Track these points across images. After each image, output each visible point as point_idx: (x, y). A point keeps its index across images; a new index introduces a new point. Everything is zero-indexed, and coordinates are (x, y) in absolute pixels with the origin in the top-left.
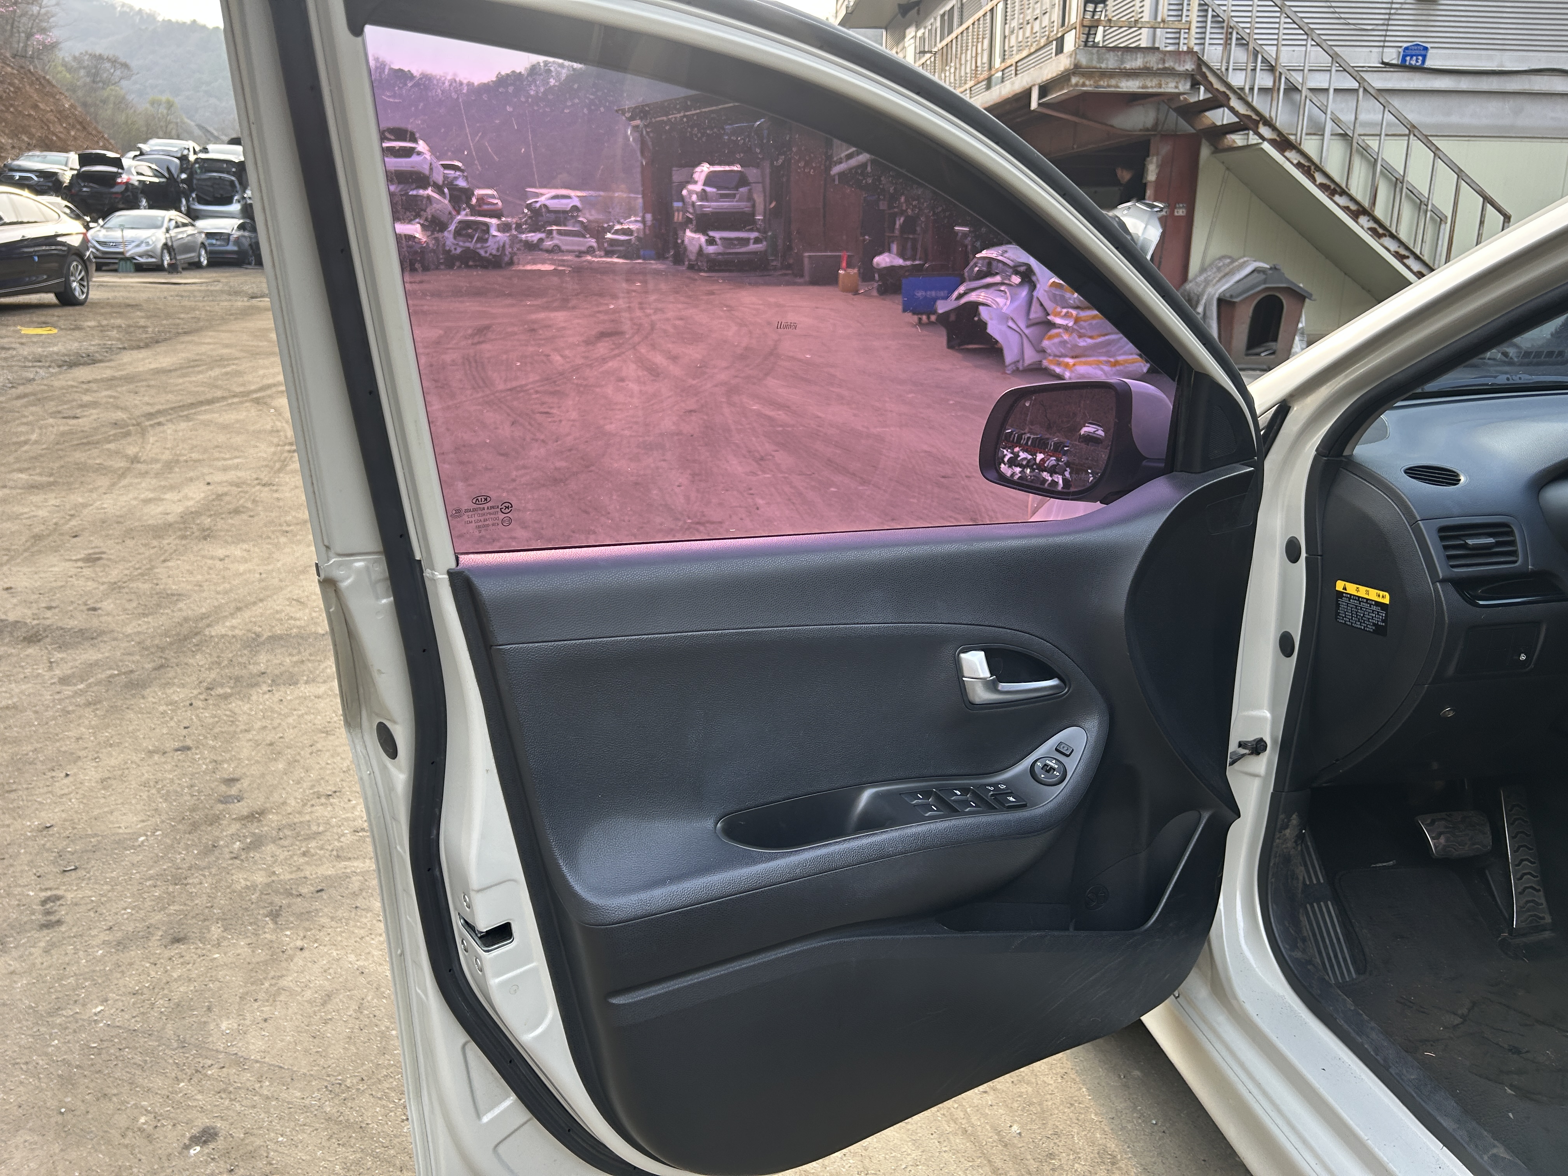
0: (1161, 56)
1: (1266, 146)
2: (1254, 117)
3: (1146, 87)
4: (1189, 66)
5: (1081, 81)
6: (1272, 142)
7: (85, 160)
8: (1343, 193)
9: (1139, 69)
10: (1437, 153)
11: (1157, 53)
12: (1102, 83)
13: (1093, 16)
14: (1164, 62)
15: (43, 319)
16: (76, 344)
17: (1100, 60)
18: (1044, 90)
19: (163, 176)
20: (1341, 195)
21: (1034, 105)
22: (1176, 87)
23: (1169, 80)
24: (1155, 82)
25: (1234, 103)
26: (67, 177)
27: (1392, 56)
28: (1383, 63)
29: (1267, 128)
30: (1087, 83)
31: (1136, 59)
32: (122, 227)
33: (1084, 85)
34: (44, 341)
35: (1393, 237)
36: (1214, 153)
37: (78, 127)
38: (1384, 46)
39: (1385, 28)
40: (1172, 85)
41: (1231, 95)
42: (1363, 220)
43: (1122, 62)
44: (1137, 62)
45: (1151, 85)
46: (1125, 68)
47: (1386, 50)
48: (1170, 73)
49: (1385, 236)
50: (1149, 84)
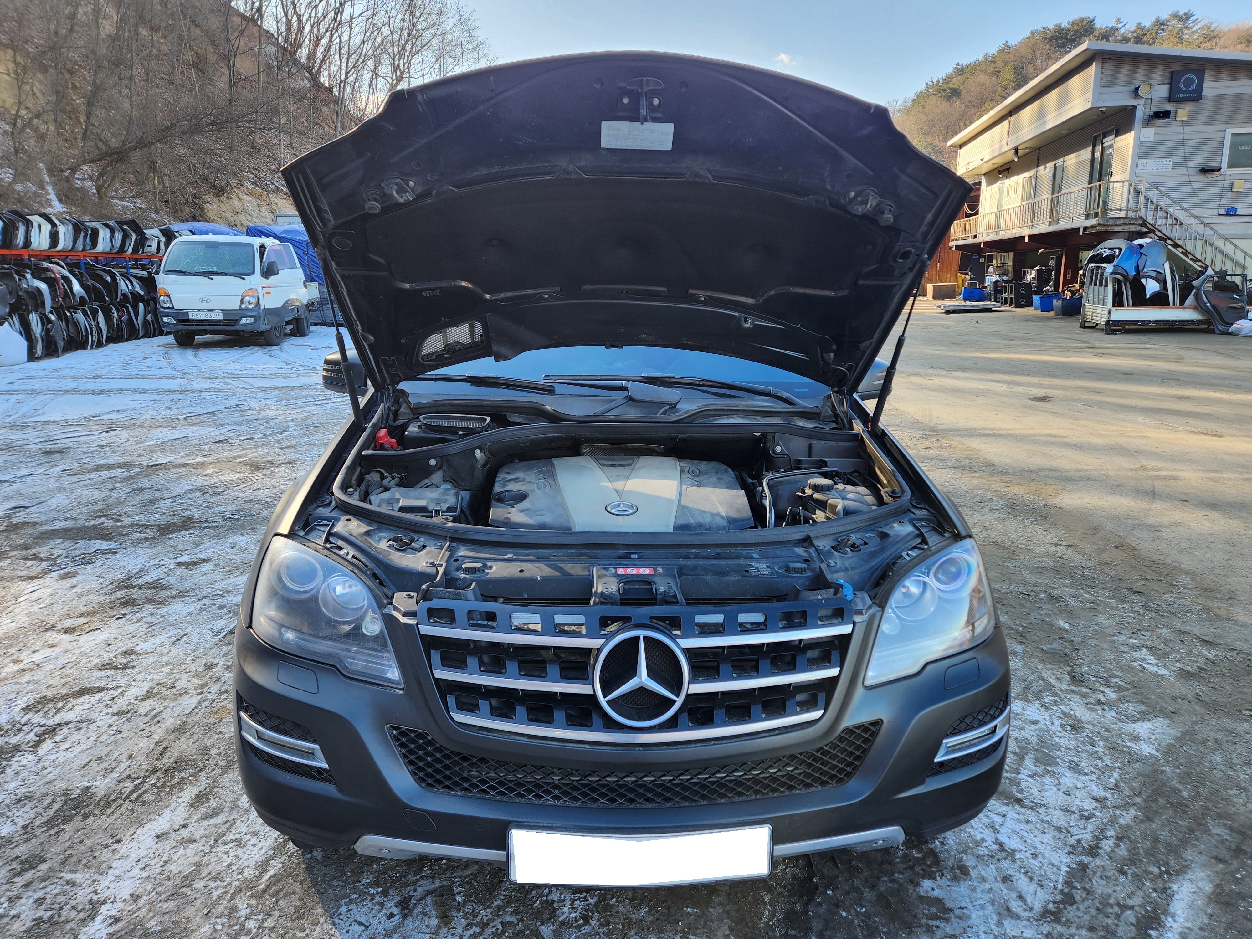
0: (1130, 219)
1: (1169, 247)
2: (1165, 237)
3: (1124, 229)
4: (1140, 222)
5: (1100, 228)
8: (1200, 261)
9: (1122, 224)
10: (1236, 246)
11: (1128, 219)
12: (1108, 228)
14: (1131, 221)
17: (1108, 222)
18: (1085, 229)
21: (1081, 233)
22: (1136, 229)
23: (1133, 226)
24: (1128, 227)
25: (1157, 233)
27: (1222, 211)
28: (1219, 214)
29: (1170, 240)
30: (1103, 229)
39: (1219, 202)
40: (1134, 228)
41: (1156, 230)
44: (1121, 222)
45: (1126, 228)
46: (1117, 224)
47: (1220, 209)
48: (1134, 224)
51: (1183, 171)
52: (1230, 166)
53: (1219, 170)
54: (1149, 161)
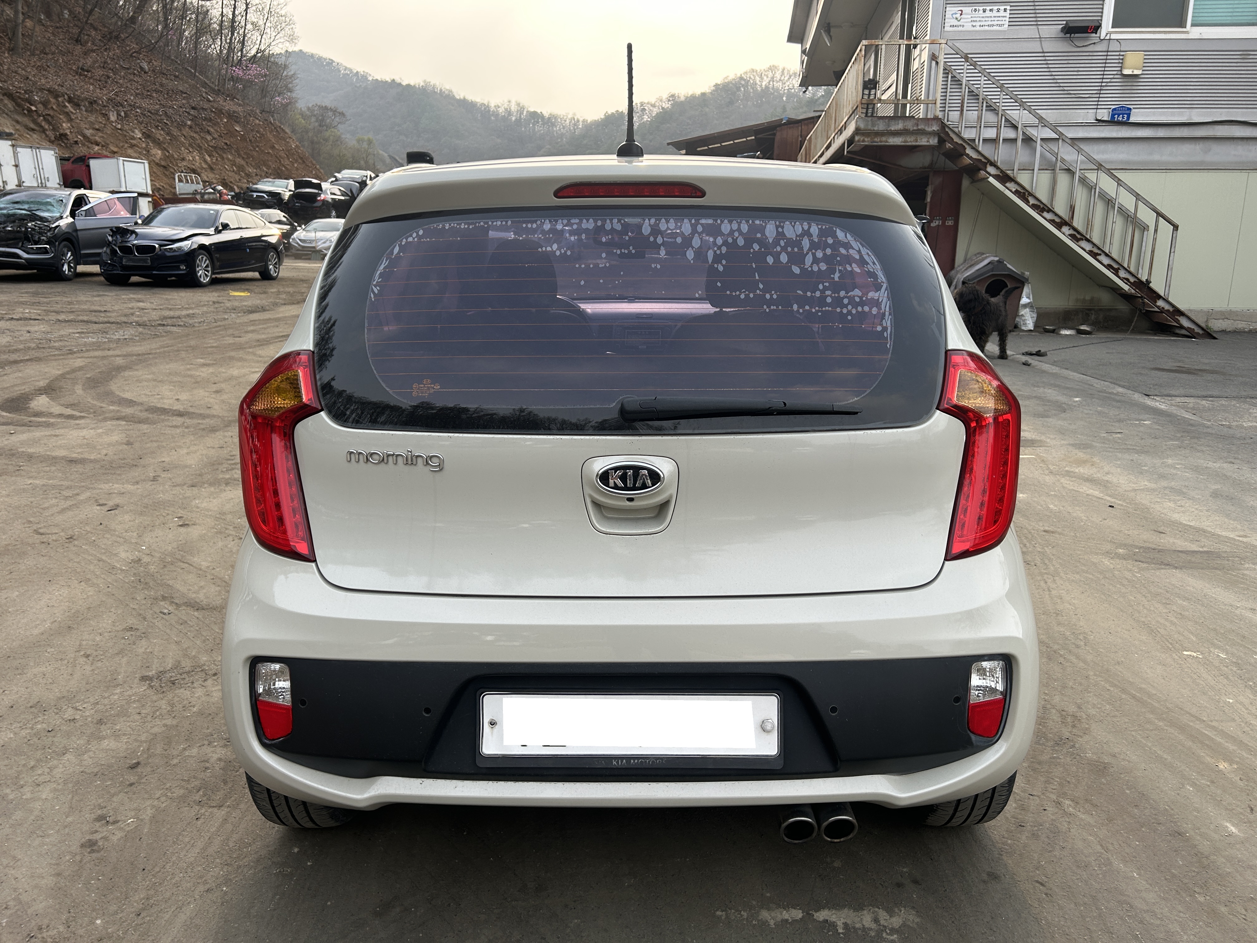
0: (915, 121)
1: (991, 179)
2: (983, 160)
3: (907, 142)
4: (935, 128)
5: (862, 139)
6: (995, 177)
7: (298, 184)
9: (901, 130)
10: (1119, 182)
11: (912, 120)
12: (876, 139)
13: (869, 98)
14: (918, 125)
15: (248, 287)
16: (259, 301)
17: (873, 125)
18: (849, 143)
19: (348, 195)
20: (1048, 212)
21: (845, 152)
22: (928, 141)
23: (922, 137)
24: (913, 138)
25: (969, 151)
26: (287, 195)
27: (1104, 115)
28: (1097, 120)
29: (993, 167)
30: (866, 139)
31: (898, 124)
32: (315, 230)
33: (863, 141)
34: (242, 299)
35: (1088, 241)
36: (972, 183)
37: (300, 161)
38: (1097, 109)
39: (1098, 96)
40: (926, 140)
41: (966, 146)
42: (1065, 229)
43: (889, 126)
44: (900, 126)
45: (910, 141)
46: (891, 130)
47: (1098, 111)
48: (923, 132)
49: (1082, 240)
50: (908, 139)
51: (1030, 31)
52: (1116, 24)
53: (1096, 28)
54: (967, 10)
